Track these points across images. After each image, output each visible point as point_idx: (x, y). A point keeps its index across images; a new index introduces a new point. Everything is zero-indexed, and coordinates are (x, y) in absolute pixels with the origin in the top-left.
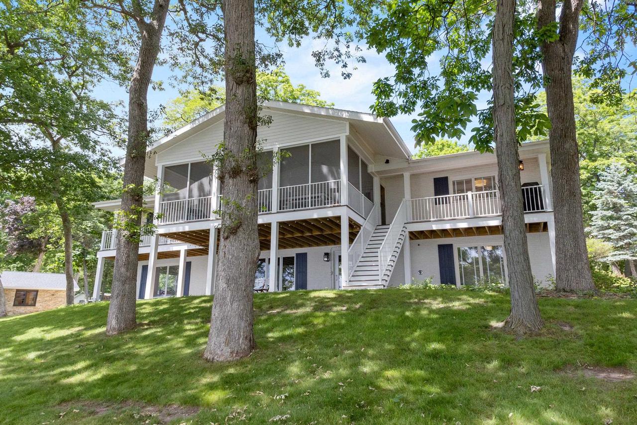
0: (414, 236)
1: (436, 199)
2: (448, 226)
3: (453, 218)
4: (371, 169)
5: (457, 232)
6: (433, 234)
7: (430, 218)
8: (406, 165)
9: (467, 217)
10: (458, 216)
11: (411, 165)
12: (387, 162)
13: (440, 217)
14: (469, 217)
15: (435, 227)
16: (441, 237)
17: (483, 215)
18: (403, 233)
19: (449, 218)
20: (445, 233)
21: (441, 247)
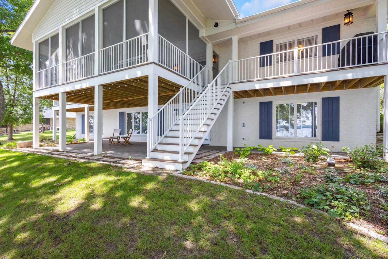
0: (238, 95)
1: (260, 58)
2: (270, 85)
3: (276, 76)
4: (203, 33)
5: (278, 90)
6: (256, 93)
7: (254, 78)
8: (233, 26)
9: (291, 74)
10: (281, 74)
11: (239, 25)
12: (216, 25)
13: (264, 76)
14: (293, 74)
15: (257, 87)
16: (263, 96)
17: (309, 72)
18: (226, 93)
19: (272, 77)
20: (267, 92)
21: (262, 104)
